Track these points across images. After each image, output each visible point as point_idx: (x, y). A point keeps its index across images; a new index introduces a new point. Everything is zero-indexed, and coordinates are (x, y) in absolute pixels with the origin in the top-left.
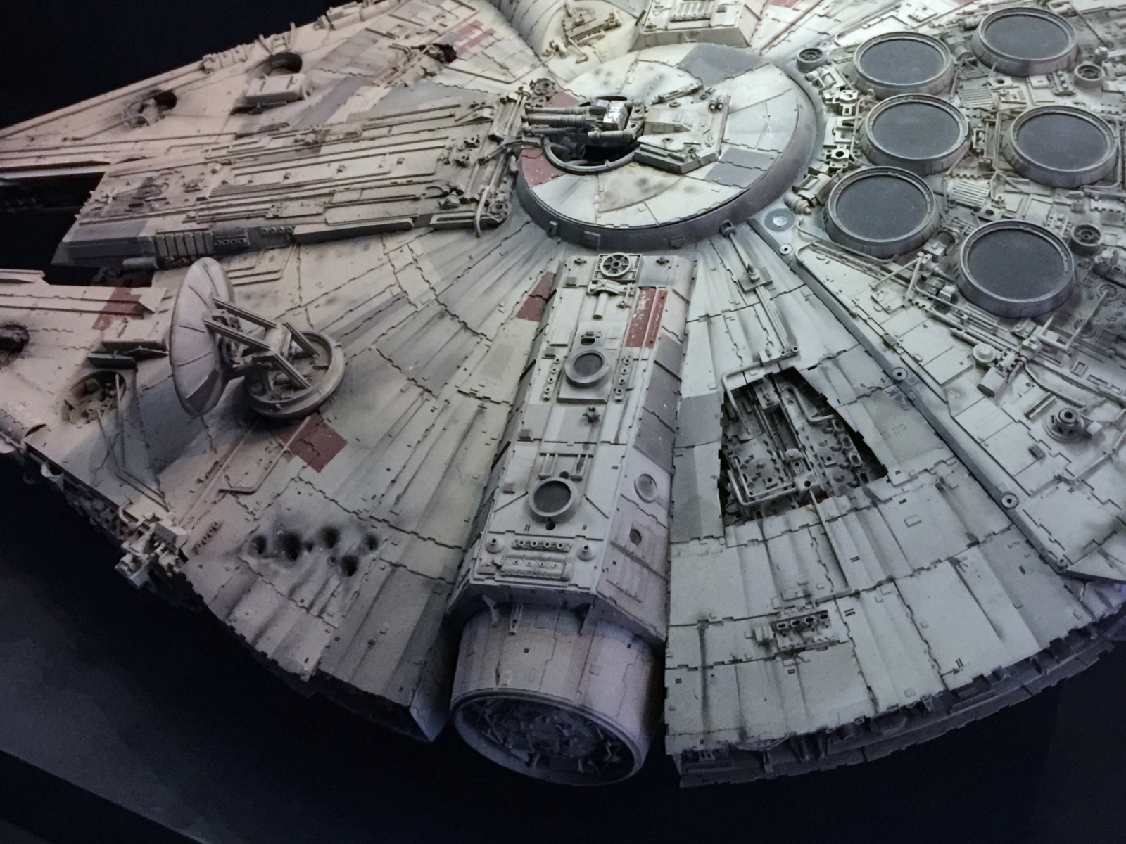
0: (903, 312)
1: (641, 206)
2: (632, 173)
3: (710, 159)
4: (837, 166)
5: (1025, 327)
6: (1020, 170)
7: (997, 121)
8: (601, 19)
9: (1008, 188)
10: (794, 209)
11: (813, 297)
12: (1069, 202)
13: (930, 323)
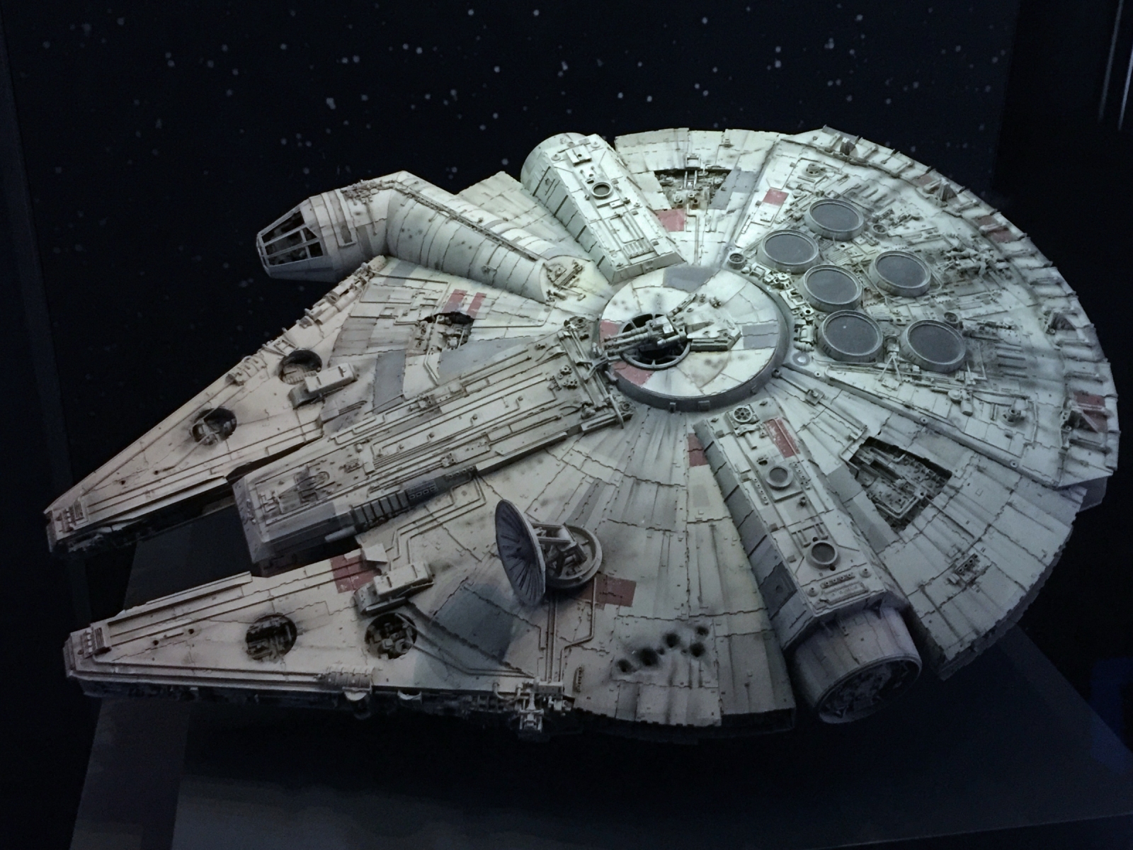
0: (902, 388)
1: (720, 376)
2: (697, 358)
3: (738, 337)
4: (810, 319)
5: (960, 375)
6: (894, 293)
7: (862, 268)
8: (570, 269)
9: (896, 304)
10: (803, 351)
11: (851, 395)
12: (927, 302)
13: (917, 388)
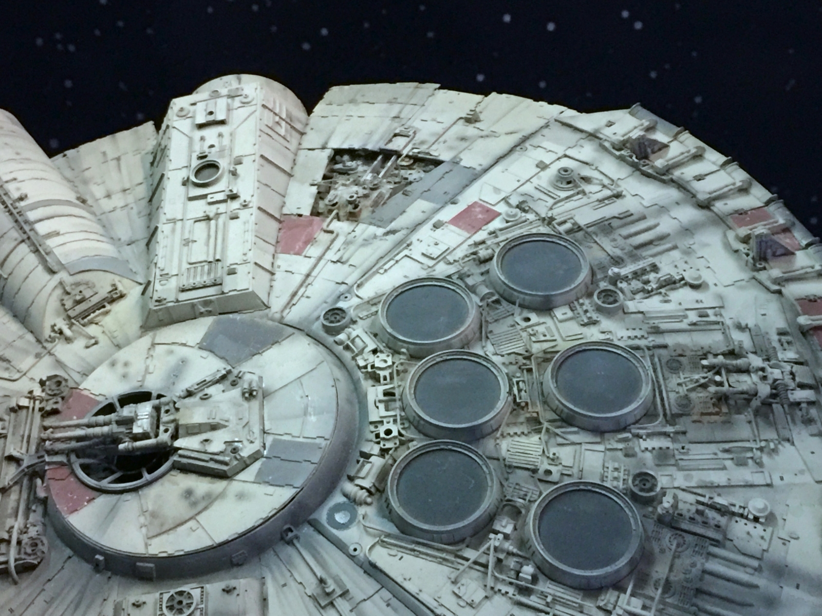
0: (487, 604)
1: (191, 524)
2: (176, 484)
3: (256, 457)
4: (389, 445)
5: (608, 598)
6: (567, 420)
7: (533, 367)
8: (104, 291)
9: (560, 440)
10: (354, 502)
11: (394, 602)
12: (620, 446)
13: (517, 611)
